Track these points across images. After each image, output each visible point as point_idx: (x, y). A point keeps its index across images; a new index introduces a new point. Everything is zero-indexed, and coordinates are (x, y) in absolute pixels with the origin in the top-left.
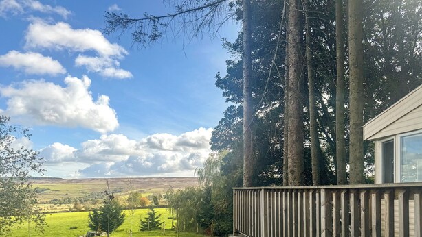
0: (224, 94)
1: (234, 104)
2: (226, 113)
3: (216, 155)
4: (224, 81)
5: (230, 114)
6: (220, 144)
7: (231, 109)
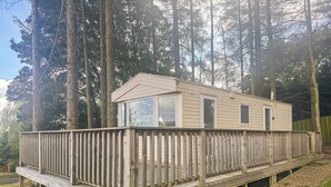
0: (19, 56)
1: (28, 65)
2: (20, 72)
3: (13, 105)
4: (19, 46)
5: (24, 73)
6: (16, 96)
7: (25, 69)
